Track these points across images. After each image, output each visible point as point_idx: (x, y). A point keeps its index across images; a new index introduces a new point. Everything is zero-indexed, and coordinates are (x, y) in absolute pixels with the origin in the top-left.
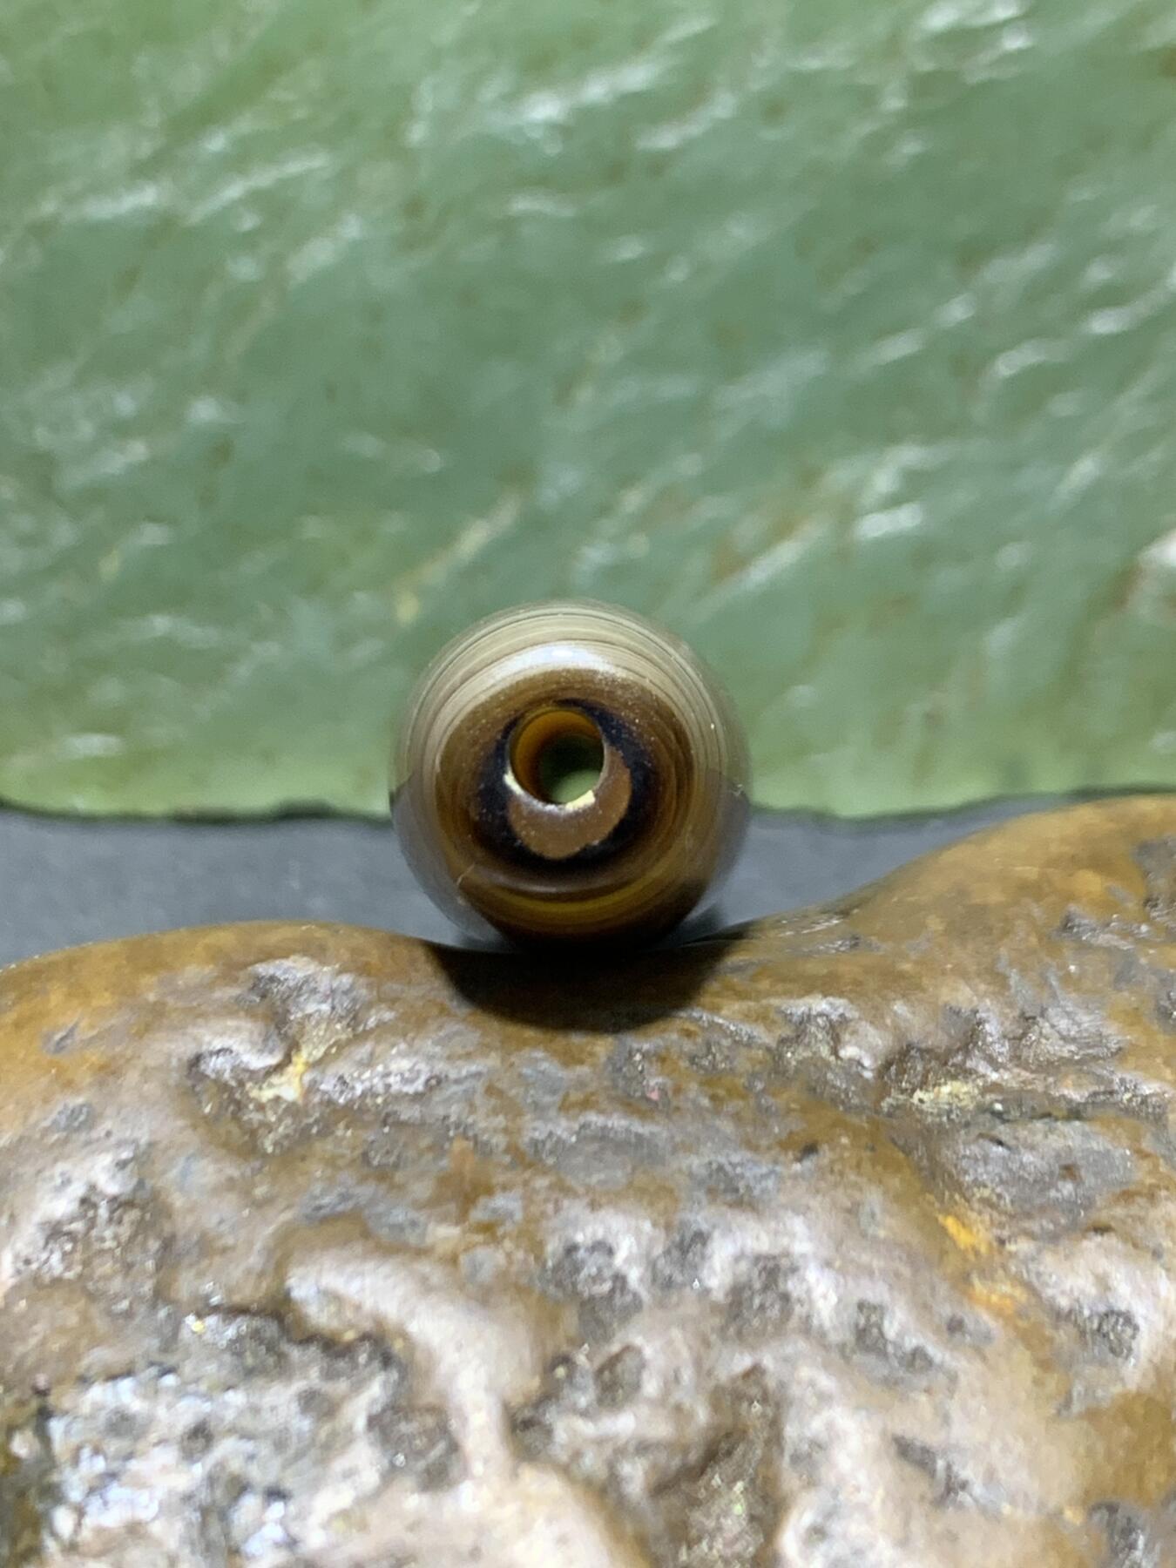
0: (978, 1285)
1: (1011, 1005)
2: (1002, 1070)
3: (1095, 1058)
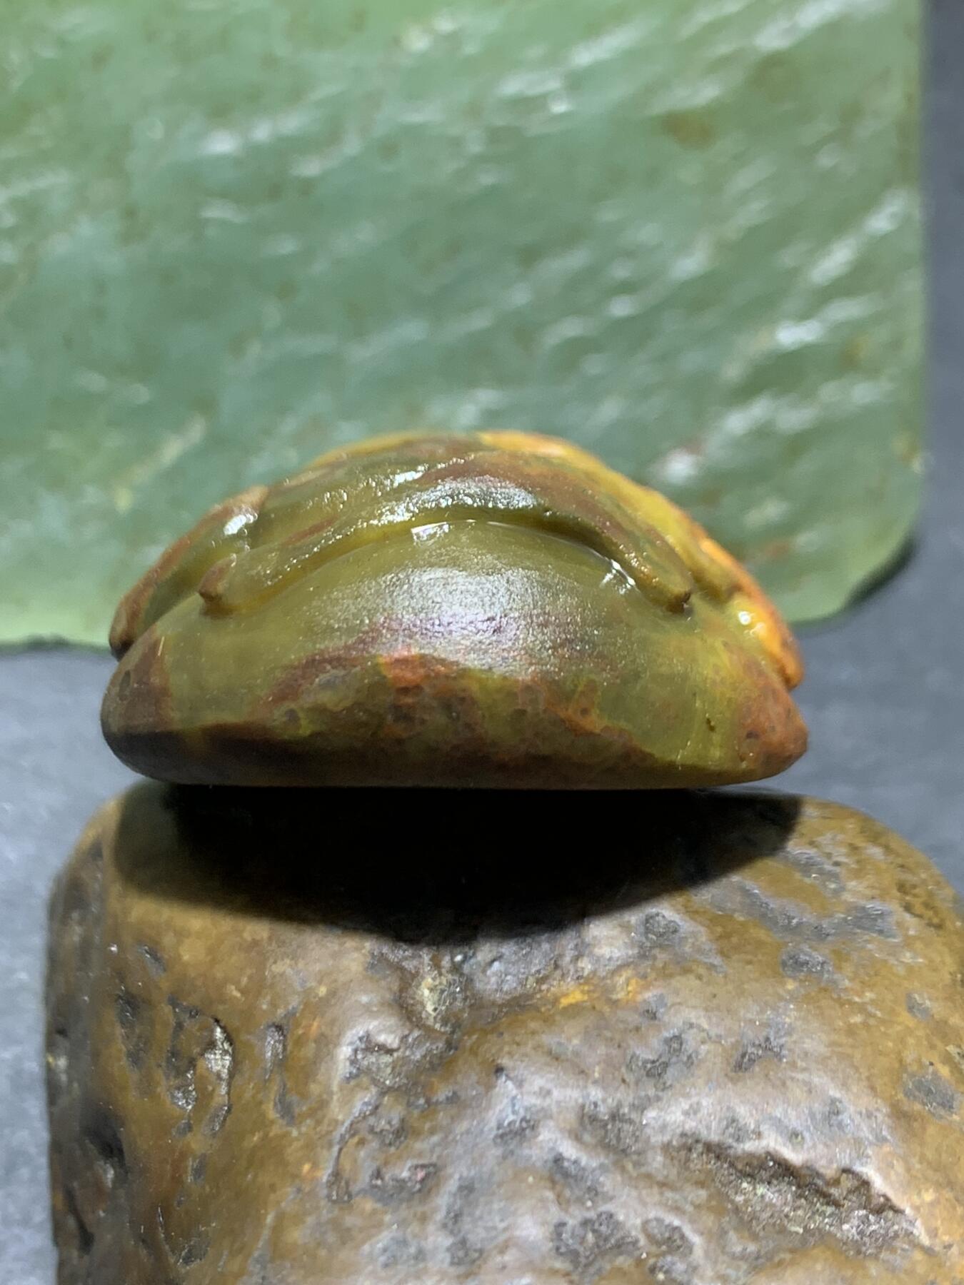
2: (421, 953)
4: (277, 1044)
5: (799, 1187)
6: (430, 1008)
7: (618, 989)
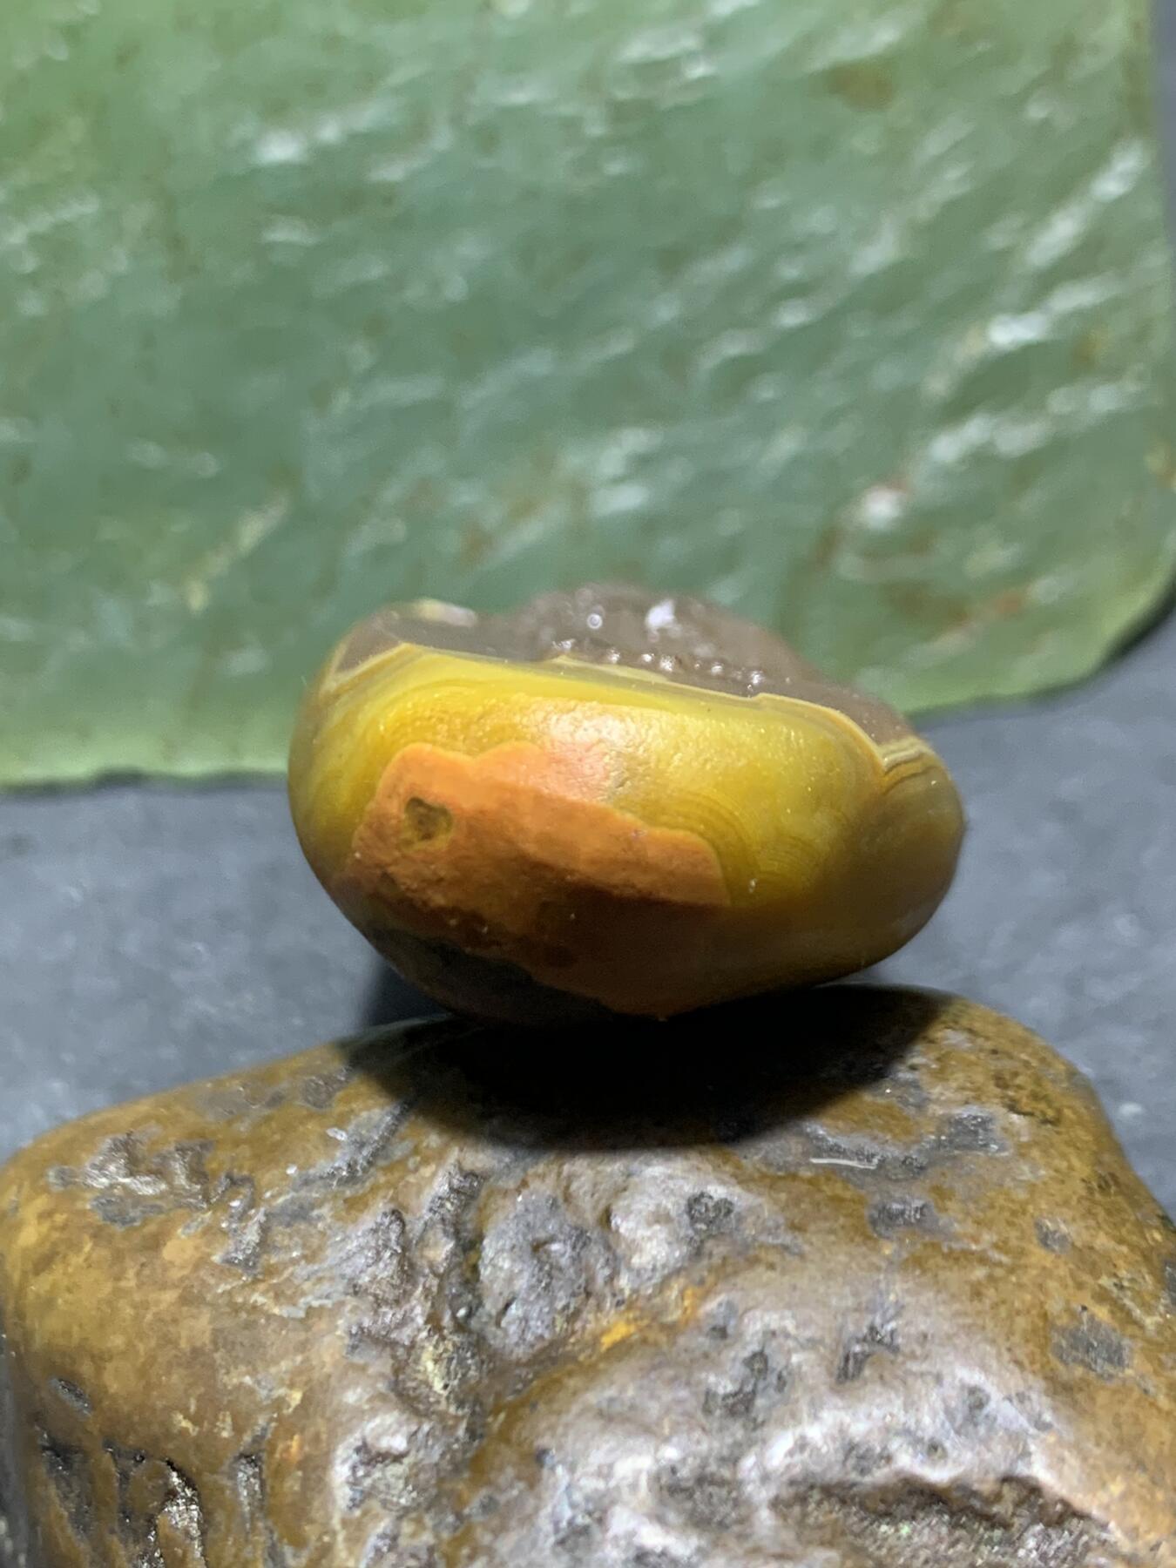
0: (674, 1316)
2: (413, 1315)
3: (403, 1232)
4: (252, 1480)
5: (952, 1514)
6: (438, 1386)
7: (672, 1307)
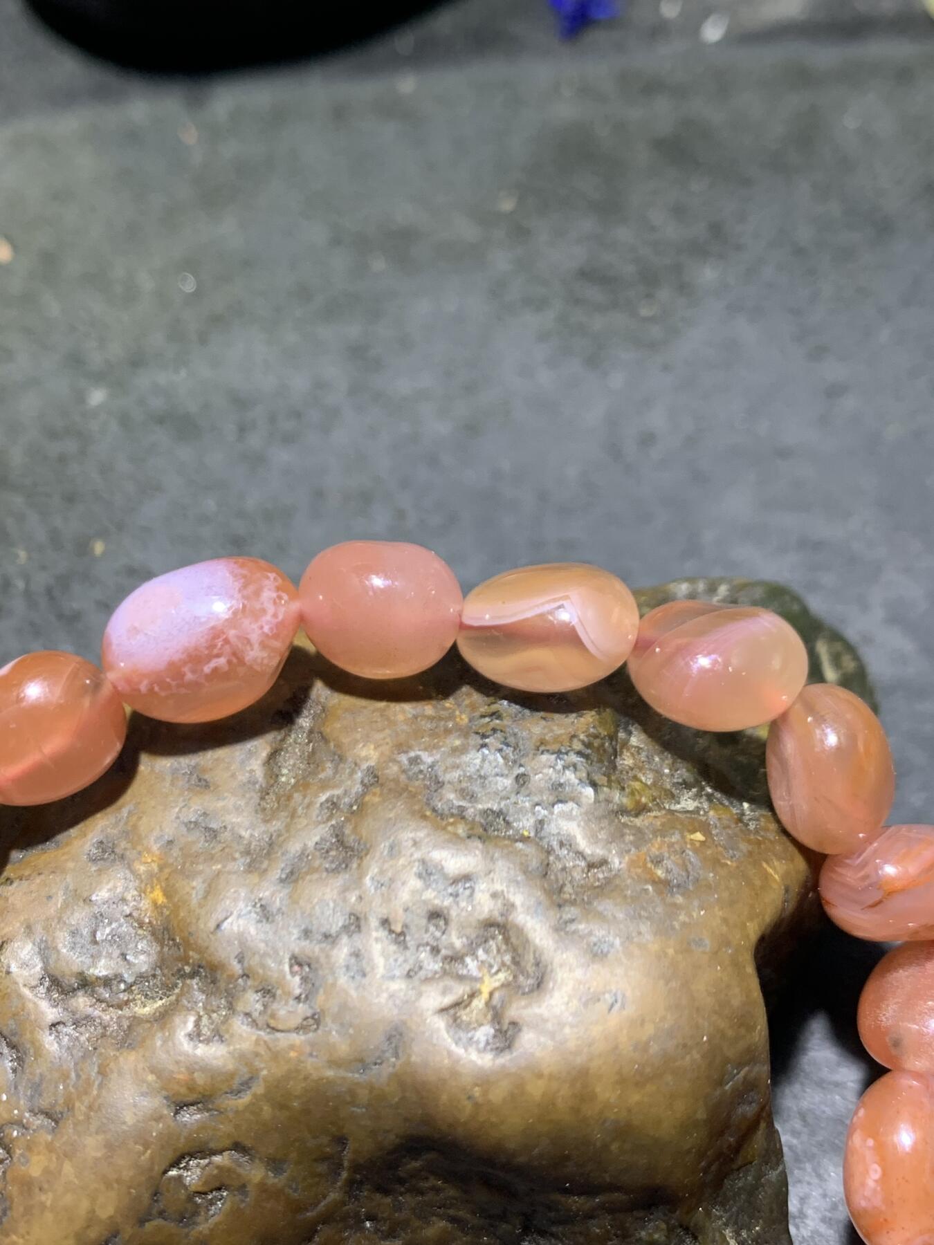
1: (101, 1054)
